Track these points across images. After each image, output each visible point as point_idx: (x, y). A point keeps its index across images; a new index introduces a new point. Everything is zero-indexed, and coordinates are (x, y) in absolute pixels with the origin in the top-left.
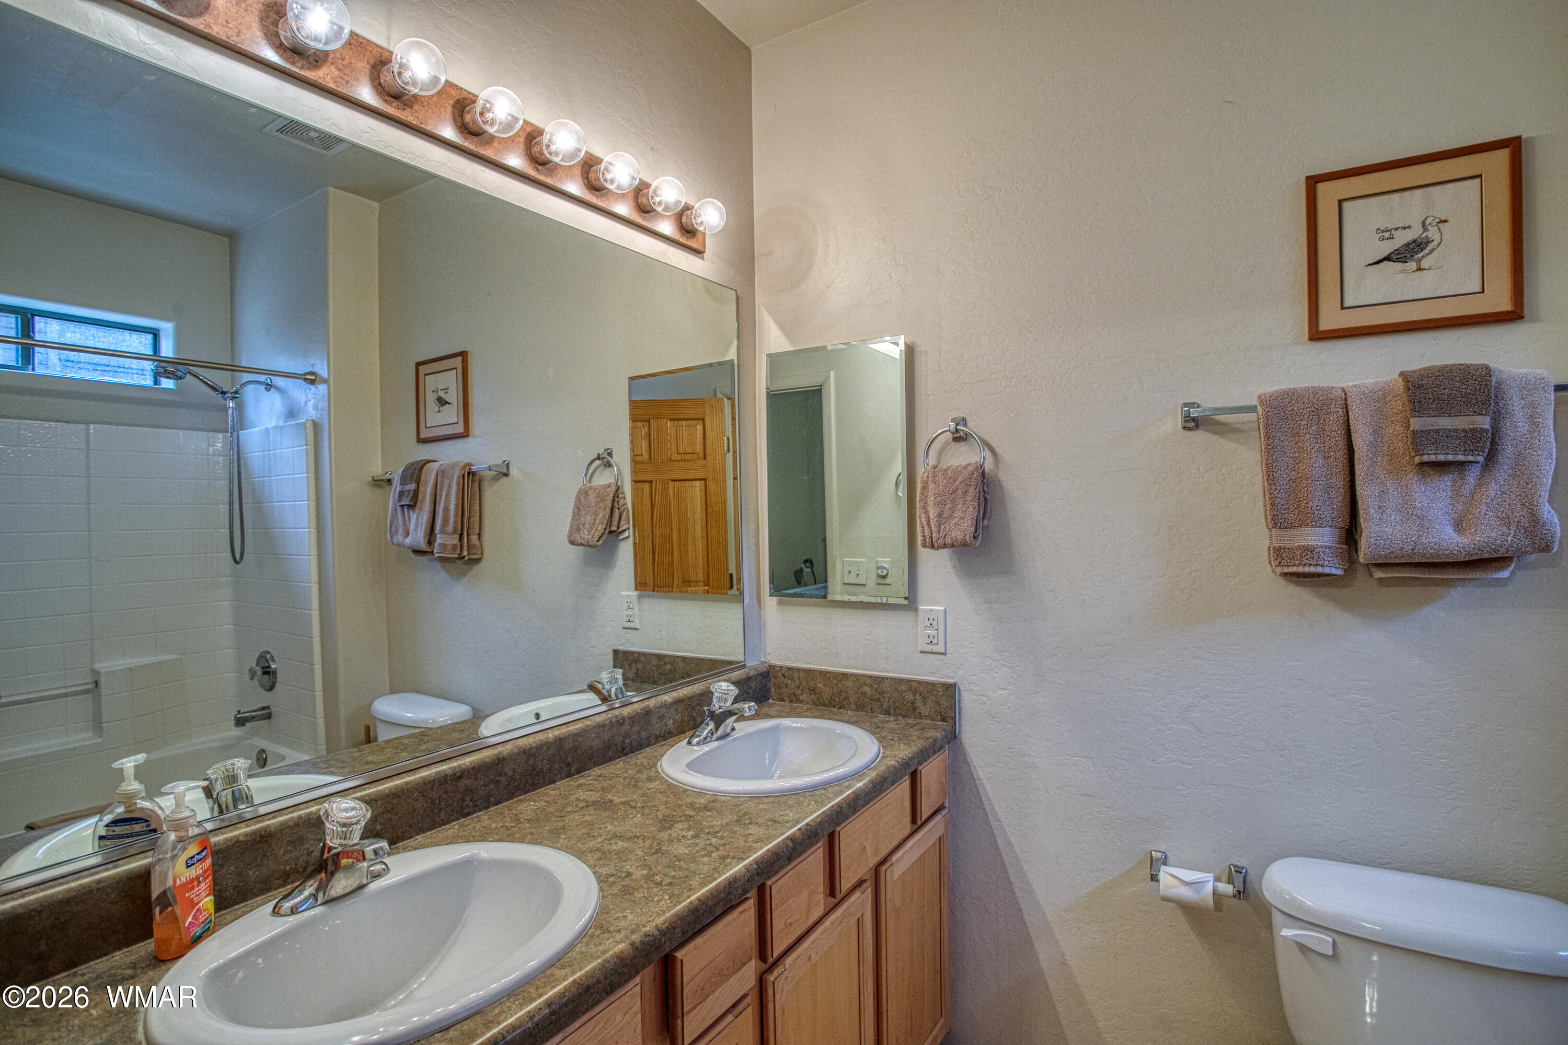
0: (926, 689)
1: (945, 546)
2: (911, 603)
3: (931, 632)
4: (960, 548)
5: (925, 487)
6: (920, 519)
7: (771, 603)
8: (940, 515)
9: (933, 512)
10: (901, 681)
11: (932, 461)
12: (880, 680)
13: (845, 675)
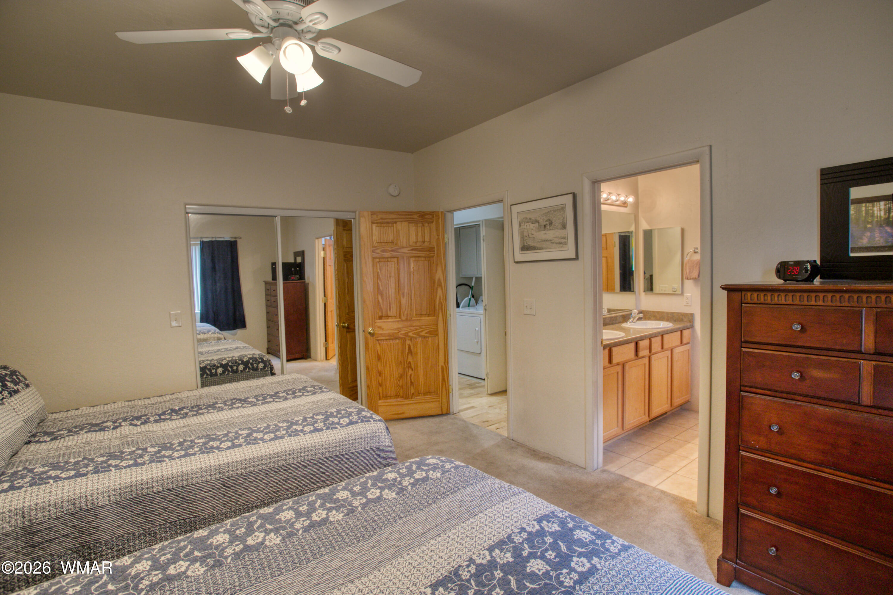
0: (685, 315)
1: (691, 279)
2: (682, 294)
3: (687, 301)
4: (695, 279)
5: (686, 265)
6: (685, 273)
7: (643, 294)
8: (690, 272)
9: (688, 271)
10: (679, 313)
11: (688, 258)
12: (673, 313)
13: (664, 312)
